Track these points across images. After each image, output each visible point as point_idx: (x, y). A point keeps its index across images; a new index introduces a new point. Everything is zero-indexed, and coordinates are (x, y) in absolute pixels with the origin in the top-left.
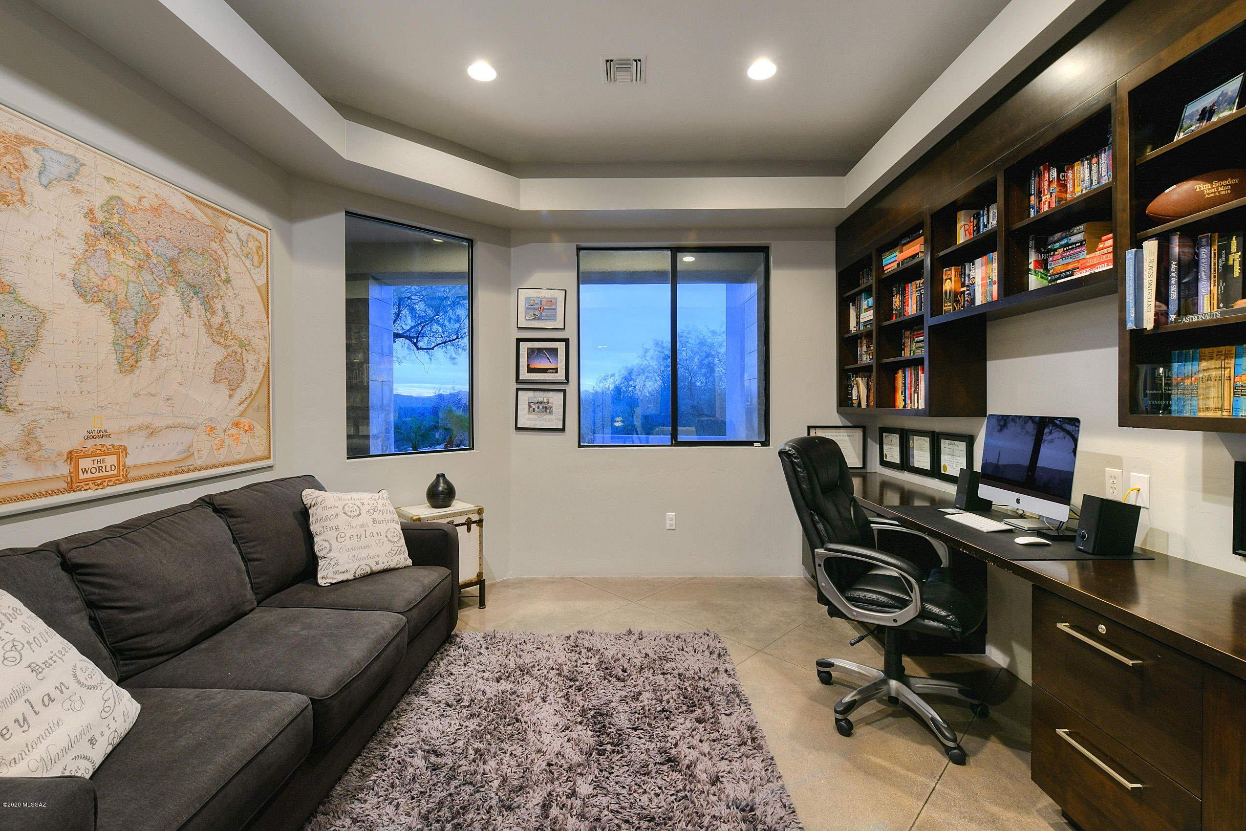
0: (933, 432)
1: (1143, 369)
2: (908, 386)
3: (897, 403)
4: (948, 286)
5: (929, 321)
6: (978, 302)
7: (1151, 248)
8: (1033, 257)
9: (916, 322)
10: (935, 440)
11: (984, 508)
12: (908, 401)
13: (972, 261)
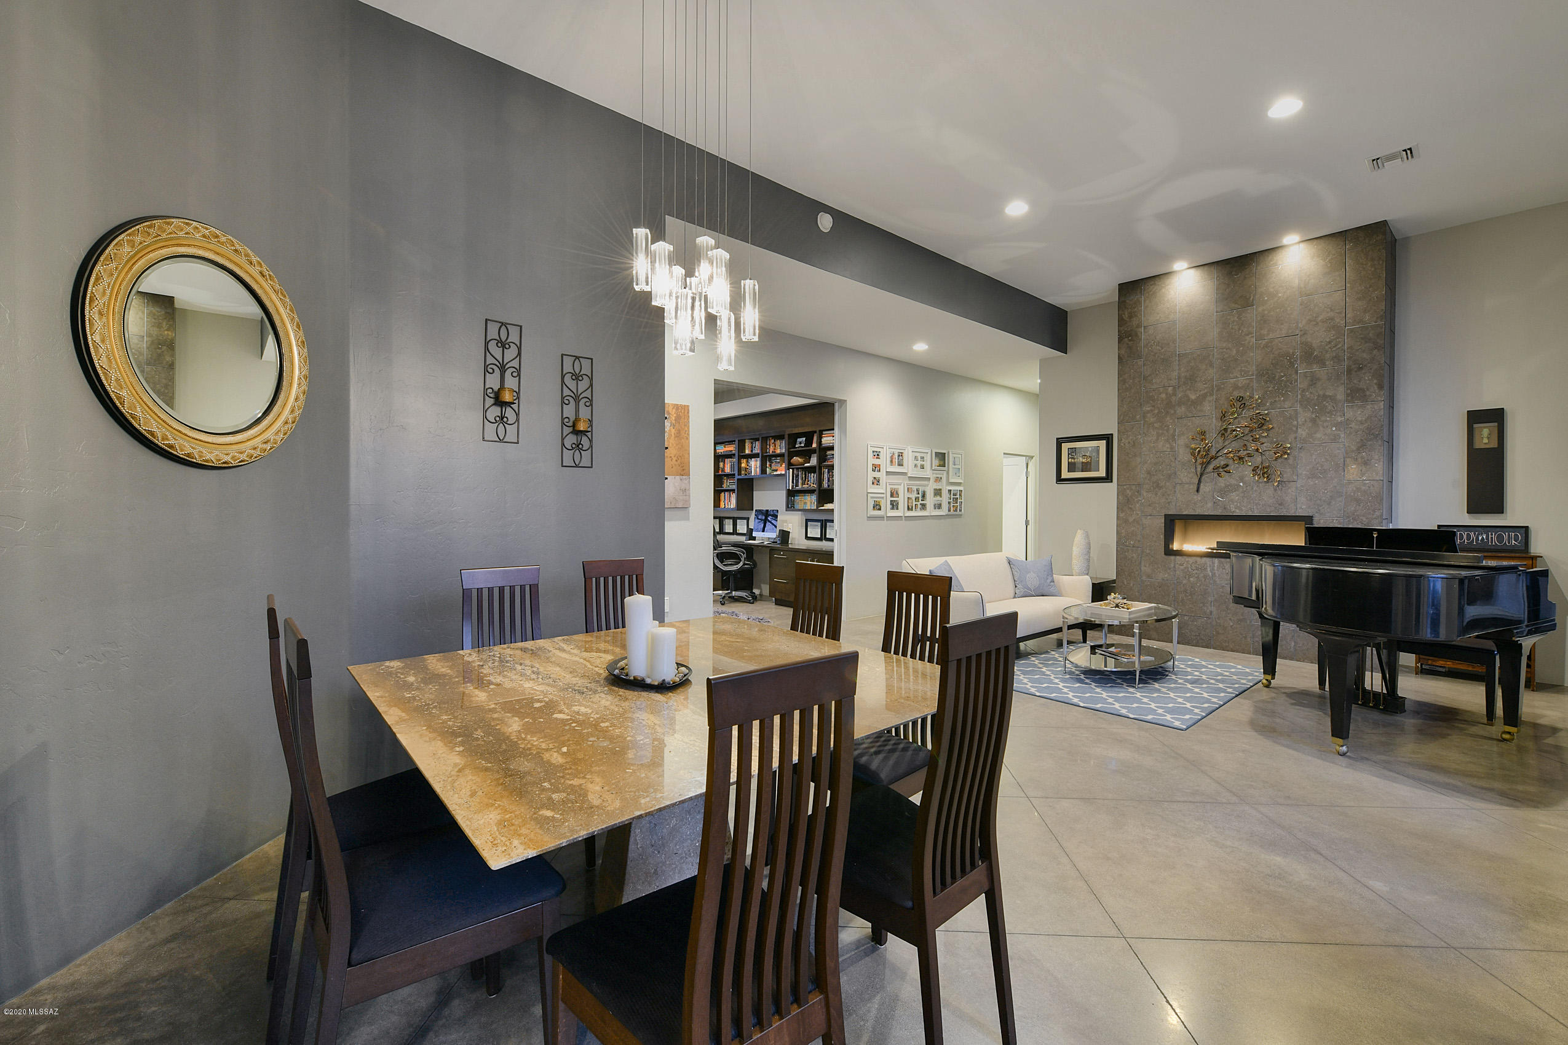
0: (734, 517)
1: (790, 498)
2: (726, 499)
3: (721, 506)
4: (743, 465)
5: (737, 477)
6: (753, 474)
7: (791, 470)
8: (768, 463)
9: (730, 476)
10: (735, 521)
11: (754, 538)
12: (726, 505)
13: (751, 458)
